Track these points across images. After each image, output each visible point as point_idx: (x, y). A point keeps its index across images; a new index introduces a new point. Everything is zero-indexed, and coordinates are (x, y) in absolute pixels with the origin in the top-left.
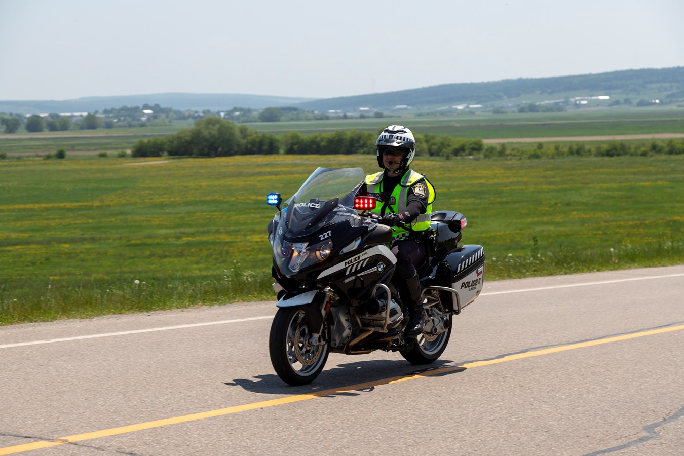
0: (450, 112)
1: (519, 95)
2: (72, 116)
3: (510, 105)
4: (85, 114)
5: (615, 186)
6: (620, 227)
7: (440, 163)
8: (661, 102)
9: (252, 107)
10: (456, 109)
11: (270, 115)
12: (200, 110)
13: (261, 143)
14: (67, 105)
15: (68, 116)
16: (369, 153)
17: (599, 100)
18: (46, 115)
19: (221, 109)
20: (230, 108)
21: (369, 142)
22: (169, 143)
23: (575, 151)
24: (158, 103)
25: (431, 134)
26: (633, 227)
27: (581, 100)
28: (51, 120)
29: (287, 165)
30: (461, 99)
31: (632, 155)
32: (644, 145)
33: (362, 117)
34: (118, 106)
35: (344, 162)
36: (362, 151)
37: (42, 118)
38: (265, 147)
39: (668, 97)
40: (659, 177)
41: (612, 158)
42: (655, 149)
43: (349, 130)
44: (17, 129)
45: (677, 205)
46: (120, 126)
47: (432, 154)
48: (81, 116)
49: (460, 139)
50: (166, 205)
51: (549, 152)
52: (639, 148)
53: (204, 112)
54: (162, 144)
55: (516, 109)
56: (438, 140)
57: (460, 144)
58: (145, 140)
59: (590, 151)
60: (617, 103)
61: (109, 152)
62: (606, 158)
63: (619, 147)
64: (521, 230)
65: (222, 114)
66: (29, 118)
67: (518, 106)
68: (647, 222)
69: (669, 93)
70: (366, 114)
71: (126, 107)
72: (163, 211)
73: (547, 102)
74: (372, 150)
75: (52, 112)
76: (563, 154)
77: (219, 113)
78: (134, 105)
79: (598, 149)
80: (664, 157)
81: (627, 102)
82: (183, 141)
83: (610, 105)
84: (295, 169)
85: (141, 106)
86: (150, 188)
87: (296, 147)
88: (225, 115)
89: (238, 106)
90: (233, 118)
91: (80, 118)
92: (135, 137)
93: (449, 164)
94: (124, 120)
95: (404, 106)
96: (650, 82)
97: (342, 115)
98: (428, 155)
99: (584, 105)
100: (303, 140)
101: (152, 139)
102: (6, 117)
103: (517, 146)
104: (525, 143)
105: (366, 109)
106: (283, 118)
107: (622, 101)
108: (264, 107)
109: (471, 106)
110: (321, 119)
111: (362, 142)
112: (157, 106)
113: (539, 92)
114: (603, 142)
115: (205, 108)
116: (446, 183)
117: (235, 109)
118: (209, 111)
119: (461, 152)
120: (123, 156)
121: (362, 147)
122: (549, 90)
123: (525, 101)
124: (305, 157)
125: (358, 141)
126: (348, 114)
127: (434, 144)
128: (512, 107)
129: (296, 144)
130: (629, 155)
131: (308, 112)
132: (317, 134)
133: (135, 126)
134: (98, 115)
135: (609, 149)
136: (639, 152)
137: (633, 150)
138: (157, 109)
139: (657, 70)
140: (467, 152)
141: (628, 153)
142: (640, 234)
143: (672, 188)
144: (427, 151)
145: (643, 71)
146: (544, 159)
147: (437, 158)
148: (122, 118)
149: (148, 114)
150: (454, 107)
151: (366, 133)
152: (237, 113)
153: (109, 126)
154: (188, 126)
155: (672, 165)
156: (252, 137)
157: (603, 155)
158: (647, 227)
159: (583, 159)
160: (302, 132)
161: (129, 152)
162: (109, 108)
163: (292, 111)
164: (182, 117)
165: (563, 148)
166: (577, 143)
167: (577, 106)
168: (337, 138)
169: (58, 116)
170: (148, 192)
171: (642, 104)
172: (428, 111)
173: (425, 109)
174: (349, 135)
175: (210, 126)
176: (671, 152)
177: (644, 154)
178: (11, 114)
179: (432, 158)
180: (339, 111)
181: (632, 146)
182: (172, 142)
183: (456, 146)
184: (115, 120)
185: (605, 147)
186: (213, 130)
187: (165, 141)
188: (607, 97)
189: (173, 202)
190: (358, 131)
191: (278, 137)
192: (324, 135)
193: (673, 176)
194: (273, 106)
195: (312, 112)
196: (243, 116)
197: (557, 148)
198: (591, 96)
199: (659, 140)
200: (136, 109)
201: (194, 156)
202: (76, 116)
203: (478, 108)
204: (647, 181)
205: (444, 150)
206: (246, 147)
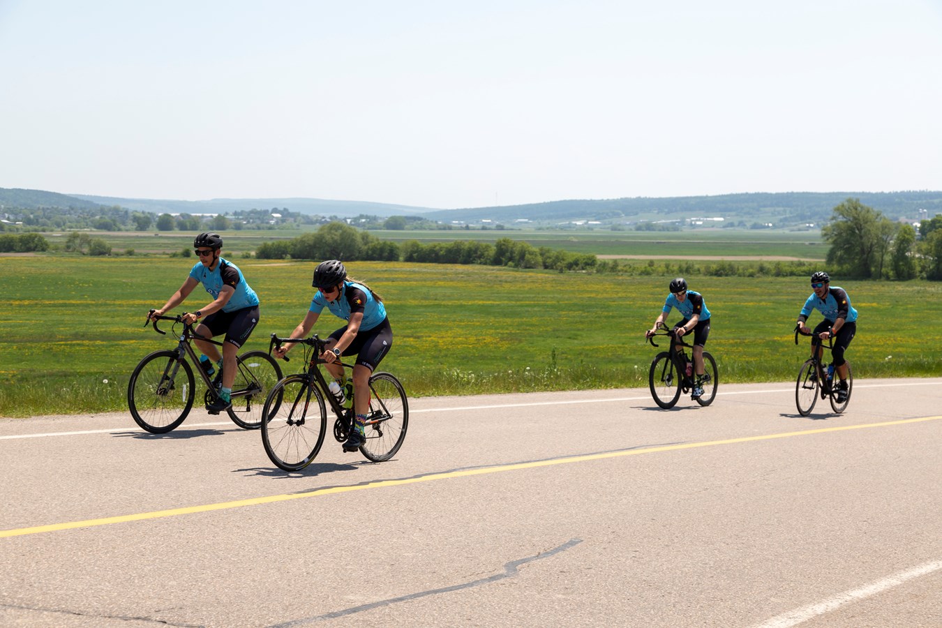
0: (570, 227)
1: (637, 214)
2: (203, 217)
3: (628, 223)
4: (215, 215)
5: (719, 304)
6: (720, 344)
7: (554, 276)
8: (774, 225)
9: (377, 216)
10: (576, 224)
11: (395, 223)
12: (328, 215)
13: (382, 250)
14: (199, 205)
15: (199, 216)
16: (485, 264)
17: (713, 221)
18: (178, 214)
19: (347, 216)
20: (357, 215)
21: (486, 253)
22: (292, 247)
23: (684, 269)
24: (286, 207)
25: (546, 248)
26: (733, 345)
27: (697, 220)
28: (182, 219)
29: (405, 272)
30: (581, 215)
31: (740, 276)
32: (752, 267)
33: (484, 228)
34: (248, 209)
35: (460, 271)
36: (479, 261)
37: (172, 217)
38: (386, 254)
39: (781, 221)
40: (763, 297)
41: (720, 278)
42: (762, 270)
43: (466, 240)
44: (148, 227)
45: (778, 325)
46: (249, 228)
47: (546, 267)
48: (212, 216)
49: (574, 253)
50: (282, 306)
51: (660, 269)
52: (747, 270)
53: (331, 218)
54: (285, 247)
55: (633, 227)
56: (553, 253)
57: (574, 258)
58: (270, 243)
59: (699, 270)
60: (732, 225)
61: (234, 253)
62: (715, 278)
63: (727, 267)
64: (623, 344)
65: (349, 221)
66: (160, 217)
67: (636, 224)
68: (746, 341)
69: (782, 217)
70: (488, 226)
71: (255, 209)
72: (278, 312)
73: (664, 221)
74: (488, 261)
75: (183, 212)
76: (673, 272)
77: (345, 219)
78: (264, 208)
79: (707, 268)
80: (770, 279)
81: (741, 224)
82: (306, 245)
83: (724, 227)
84: (412, 276)
85: (270, 210)
86: (269, 289)
87: (415, 255)
88: (351, 222)
89: (364, 213)
90: (358, 225)
91: (211, 218)
92: (262, 239)
93: (562, 277)
94: (253, 223)
95: (526, 220)
96: (765, 206)
97: (464, 226)
98: (542, 268)
99: (700, 226)
100: (422, 249)
101: (275, 242)
102: (138, 215)
103: (630, 262)
104: (638, 260)
105: (490, 221)
106: (406, 226)
107: (736, 223)
108: (390, 216)
109: (590, 222)
110: (444, 229)
111: (479, 253)
112: (285, 209)
113: (656, 212)
114: (714, 262)
115: (333, 214)
116: (556, 295)
117: (362, 217)
118: (336, 217)
119: (574, 266)
120: (247, 257)
121: (480, 257)
122: (666, 210)
123: (643, 219)
124: (423, 264)
125: (475, 252)
126: (471, 225)
127: (550, 258)
128: (629, 225)
129: (415, 252)
130: (736, 276)
131: (432, 222)
132: (436, 243)
133: (263, 229)
134: (227, 217)
135: (718, 269)
136: (747, 274)
137: (741, 271)
138: (286, 214)
139: (771, 194)
140: (580, 266)
141: (736, 274)
142: (739, 352)
143: (774, 309)
144: (541, 264)
145: (757, 195)
146: (654, 277)
147: (551, 271)
148: (251, 221)
149: (277, 218)
150: (574, 223)
151: (484, 244)
152: (363, 220)
153: (238, 227)
154: (313, 230)
155: (778, 287)
156: (373, 244)
157: (712, 274)
158: (747, 346)
159: (693, 277)
160: (422, 241)
161: (253, 253)
162: (239, 210)
163: (416, 220)
164: (309, 221)
165: (673, 266)
166: (687, 262)
167: (692, 226)
168: (455, 248)
169: (189, 216)
170: (266, 293)
171: (755, 227)
172: (548, 226)
173: (545, 223)
174: (466, 246)
175: (333, 231)
176: (779, 274)
177: (751, 275)
178: (143, 213)
179: (546, 270)
180: (462, 222)
181: (741, 267)
182: (295, 246)
183: (571, 260)
184: (245, 222)
185: (714, 267)
186: (335, 235)
187: (288, 244)
188: (722, 219)
189: (289, 303)
190: (476, 243)
191: (397, 245)
192: (443, 245)
193: (777, 297)
194: (398, 215)
195: (436, 222)
196: (369, 223)
197: (667, 266)
198: (706, 217)
199: (767, 262)
200: (266, 212)
201: (316, 259)
202: (207, 217)
203: (596, 225)
204: (752, 301)
205: (559, 264)
206: (367, 253)
